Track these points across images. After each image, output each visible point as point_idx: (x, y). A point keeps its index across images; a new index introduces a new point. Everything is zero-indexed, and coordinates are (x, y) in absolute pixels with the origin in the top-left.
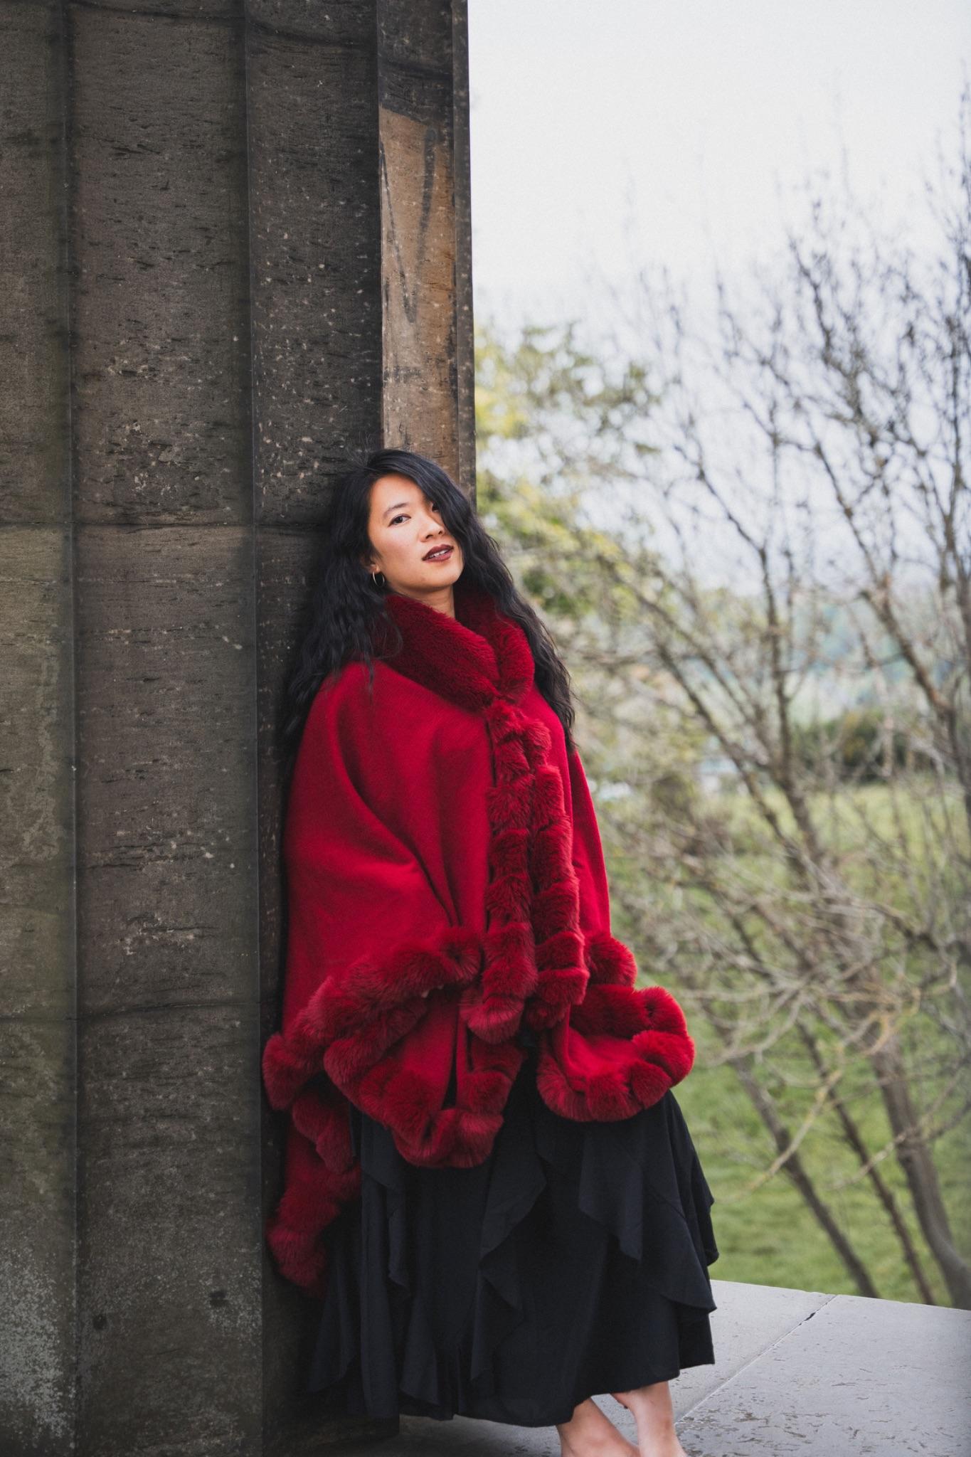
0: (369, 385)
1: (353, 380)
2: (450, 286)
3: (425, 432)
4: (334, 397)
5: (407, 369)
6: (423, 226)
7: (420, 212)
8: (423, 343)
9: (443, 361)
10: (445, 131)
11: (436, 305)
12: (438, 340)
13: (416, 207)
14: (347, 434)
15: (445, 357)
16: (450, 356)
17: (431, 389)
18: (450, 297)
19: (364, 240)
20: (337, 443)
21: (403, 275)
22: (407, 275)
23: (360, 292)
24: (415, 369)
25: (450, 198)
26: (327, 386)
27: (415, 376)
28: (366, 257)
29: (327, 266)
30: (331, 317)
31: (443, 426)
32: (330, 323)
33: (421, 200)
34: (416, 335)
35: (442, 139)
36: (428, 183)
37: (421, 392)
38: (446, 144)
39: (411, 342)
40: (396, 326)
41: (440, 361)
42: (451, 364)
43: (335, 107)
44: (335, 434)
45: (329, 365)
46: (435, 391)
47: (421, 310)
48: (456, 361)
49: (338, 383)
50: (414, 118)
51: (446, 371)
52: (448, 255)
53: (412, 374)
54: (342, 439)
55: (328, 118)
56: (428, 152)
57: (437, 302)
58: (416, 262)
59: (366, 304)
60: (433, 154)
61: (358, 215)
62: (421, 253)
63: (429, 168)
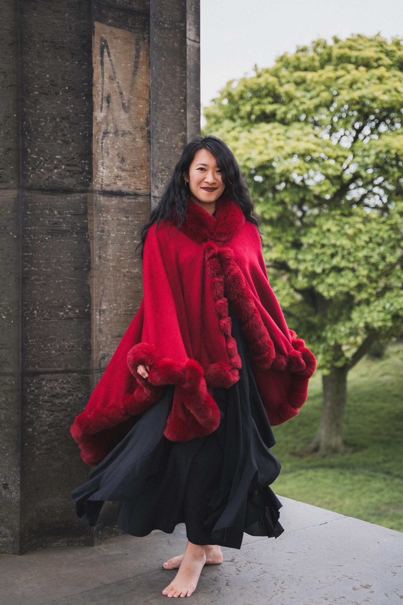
0: (87, 135)
1: (81, 133)
2: (148, 98)
3: (134, 157)
4: (72, 140)
5: (124, 131)
6: (134, 74)
7: (132, 68)
8: (134, 121)
9: (144, 128)
10: (146, 36)
11: (141, 106)
12: (142, 120)
13: (130, 66)
14: (78, 155)
15: (145, 127)
16: (147, 126)
17: (137, 140)
18: (147, 103)
19: (86, 77)
20: (73, 158)
21: (121, 93)
22: (124, 94)
23: (84, 98)
24: (129, 131)
25: (148, 63)
26: (69, 136)
27: (129, 134)
28: (87, 84)
29: (69, 88)
30: (71, 108)
31: (144, 155)
32: (71, 111)
33: (133, 64)
34: (130, 118)
35: (144, 39)
36: (137, 57)
37: (132, 141)
38: (146, 41)
39: (126, 121)
40: (116, 114)
41: (142, 129)
42: (148, 130)
43: (73, 24)
44: (72, 155)
45: (70, 127)
46: (140, 140)
47: (132, 108)
48: (150, 128)
49: (74, 135)
50: (130, 31)
51: (145, 133)
52: (147, 86)
53: (126, 134)
54: (76, 157)
55: (70, 29)
56: (137, 44)
57: (141, 105)
58: (130, 88)
59: (87, 103)
60: (140, 45)
61: (83, 67)
62: (133, 85)
63: (138, 51)
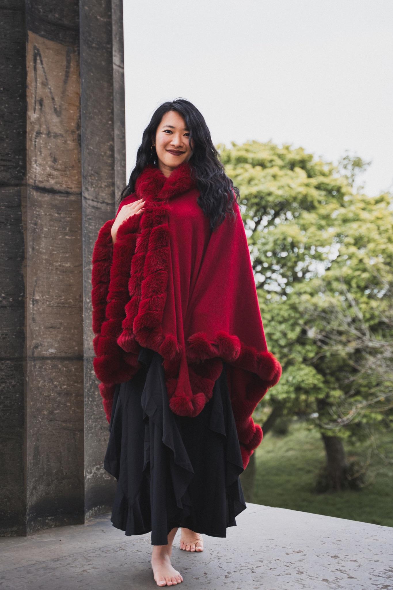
0: (21, 133)
1: (15, 131)
2: (78, 104)
3: (66, 158)
4: (7, 137)
5: (56, 133)
6: (65, 82)
7: (64, 77)
8: (65, 125)
9: (75, 132)
10: (76, 49)
11: (72, 112)
12: (72, 124)
13: (62, 75)
14: (12, 151)
15: (76, 130)
16: (78, 130)
17: (69, 142)
18: (78, 109)
19: (20, 79)
20: (8, 154)
21: (53, 99)
22: (56, 99)
23: (18, 98)
24: (60, 134)
25: (78, 73)
26: (3, 133)
27: (60, 137)
28: (21, 86)
29: (4, 89)
30: (5, 107)
31: (75, 156)
32: (5, 110)
33: (64, 73)
34: (61, 122)
35: (74, 52)
36: (68, 67)
37: (63, 143)
38: (76, 53)
39: (58, 124)
40: (49, 117)
41: (73, 132)
42: (78, 133)
43: (8, 32)
44: (7, 151)
45: (5, 125)
46: (71, 143)
47: (64, 112)
48: (80, 132)
49: (9, 132)
50: (61, 44)
51: (76, 136)
52: (77, 93)
53: (58, 136)
54: (10, 152)
55: (5, 36)
56: (68, 55)
57: (72, 110)
58: (61, 95)
59: (21, 103)
60: (71, 57)
61: (18, 71)
62: (64, 91)
63: (68, 62)
